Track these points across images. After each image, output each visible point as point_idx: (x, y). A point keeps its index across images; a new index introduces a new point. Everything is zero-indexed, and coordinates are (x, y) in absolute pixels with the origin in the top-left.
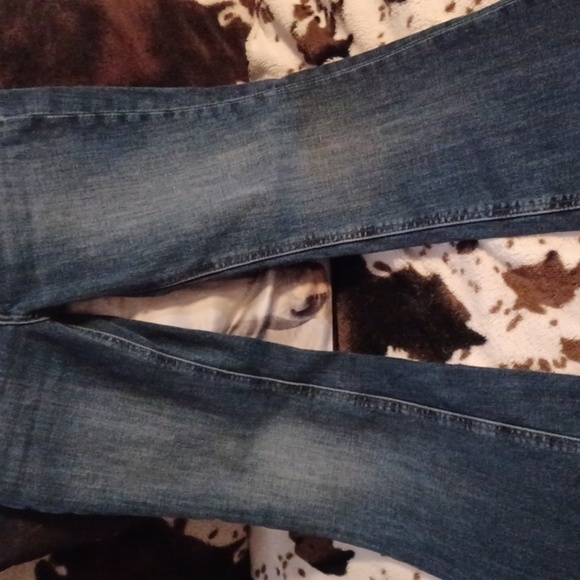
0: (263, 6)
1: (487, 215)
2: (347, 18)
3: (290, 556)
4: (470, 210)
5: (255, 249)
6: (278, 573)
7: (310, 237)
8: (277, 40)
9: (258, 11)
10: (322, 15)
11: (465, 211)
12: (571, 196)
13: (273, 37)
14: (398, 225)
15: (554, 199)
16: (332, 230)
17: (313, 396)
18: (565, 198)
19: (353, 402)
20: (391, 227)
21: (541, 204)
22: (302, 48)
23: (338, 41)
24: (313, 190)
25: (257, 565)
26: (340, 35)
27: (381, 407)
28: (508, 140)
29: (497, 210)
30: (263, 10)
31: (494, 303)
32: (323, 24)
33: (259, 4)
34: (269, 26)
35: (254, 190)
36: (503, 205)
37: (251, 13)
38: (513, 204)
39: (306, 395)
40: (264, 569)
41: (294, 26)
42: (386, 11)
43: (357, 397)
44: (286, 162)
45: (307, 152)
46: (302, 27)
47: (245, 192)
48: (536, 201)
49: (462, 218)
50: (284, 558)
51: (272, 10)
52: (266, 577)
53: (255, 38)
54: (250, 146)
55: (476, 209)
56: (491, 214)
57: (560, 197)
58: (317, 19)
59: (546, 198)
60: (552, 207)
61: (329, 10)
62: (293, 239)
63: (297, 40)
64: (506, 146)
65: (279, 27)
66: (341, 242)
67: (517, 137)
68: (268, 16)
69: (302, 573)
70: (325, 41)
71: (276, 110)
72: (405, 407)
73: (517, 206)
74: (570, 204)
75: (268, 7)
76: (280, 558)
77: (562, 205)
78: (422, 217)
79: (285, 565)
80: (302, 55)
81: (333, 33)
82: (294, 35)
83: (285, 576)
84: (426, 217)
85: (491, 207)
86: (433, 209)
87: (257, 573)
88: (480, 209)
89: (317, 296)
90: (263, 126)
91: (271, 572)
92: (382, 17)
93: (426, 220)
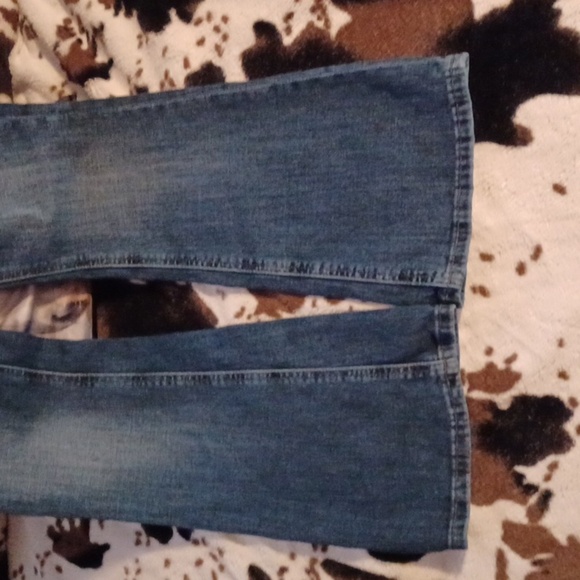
0: (26, 23)
1: (236, 267)
2: (108, 43)
3: (47, 554)
4: (223, 260)
5: (27, 267)
6: (36, 571)
7: (81, 258)
8: (40, 56)
9: (21, 28)
10: (84, 38)
11: (219, 260)
12: (308, 265)
13: (37, 54)
14: (161, 259)
15: (293, 264)
16: (101, 253)
17: (92, 385)
18: (302, 265)
19: (131, 383)
20: (155, 260)
21: (282, 266)
22: (64, 66)
23: (99, 65)
24: (88, 214)
25: (14, 566)
26: (101, 59)
27: (157, 383)
28: (262, 203)
29: (245, 264)
30: (27, 28)
31: (238, 309)
32: (85, 46)
33: (23, 22)
34: (33, 43)
35: (29, 211)
36: (251, 261)
37: (15, 29)
38: (260, 262)
39: (86, 385)
40: (21, 569)
41: (57, 45)
42: (144, 39)
43: (133, 378)
44: (62, 187)
45: (85, 178)
46: (65, 47)
47: (20, 211)
48: (279, 263)
49: (216, 265)
50: (42, 556)
51: (35, 27)
52: (23, 578)
53: (19, 52)
54: (28, 167)
55: (228, 260)
56: (240, 266)
57: (298, 264)
58: (80, 41)
59: (287, 263)
60: (291, 270)
61: (91, 33)
62: (64, 259)
63: (60, 59)
64: (260, 209)
65: (42, 45)
66: (109, 265)
67: (270, 202)
68: (31, 33)
69: (59, 569)
70: (86, 63)
71: (56, 135)
72: (179, 378)
73: (263, 264)
74: (305, 271)
75: (31, 26)
76: (38, 557)
77: (299, 271)
78: (182, 256)
79: (42, 563)
80: (65, 73)
81: (95, 55)
82: (57, 54)
83: (42, 574)
84: (185, 257)
85: (241, 260)
86: (192, 251)
87: (15, 574)
88: (231, 260)
89: (78, 303)
90: (43, 149)
91: (28, 572)
92: (140, 45)
93: (187, 260)
